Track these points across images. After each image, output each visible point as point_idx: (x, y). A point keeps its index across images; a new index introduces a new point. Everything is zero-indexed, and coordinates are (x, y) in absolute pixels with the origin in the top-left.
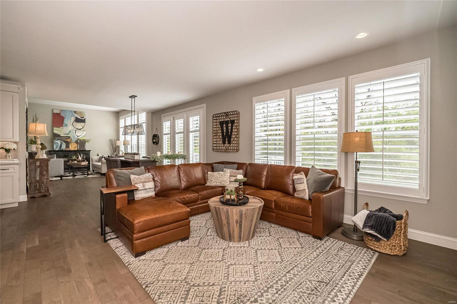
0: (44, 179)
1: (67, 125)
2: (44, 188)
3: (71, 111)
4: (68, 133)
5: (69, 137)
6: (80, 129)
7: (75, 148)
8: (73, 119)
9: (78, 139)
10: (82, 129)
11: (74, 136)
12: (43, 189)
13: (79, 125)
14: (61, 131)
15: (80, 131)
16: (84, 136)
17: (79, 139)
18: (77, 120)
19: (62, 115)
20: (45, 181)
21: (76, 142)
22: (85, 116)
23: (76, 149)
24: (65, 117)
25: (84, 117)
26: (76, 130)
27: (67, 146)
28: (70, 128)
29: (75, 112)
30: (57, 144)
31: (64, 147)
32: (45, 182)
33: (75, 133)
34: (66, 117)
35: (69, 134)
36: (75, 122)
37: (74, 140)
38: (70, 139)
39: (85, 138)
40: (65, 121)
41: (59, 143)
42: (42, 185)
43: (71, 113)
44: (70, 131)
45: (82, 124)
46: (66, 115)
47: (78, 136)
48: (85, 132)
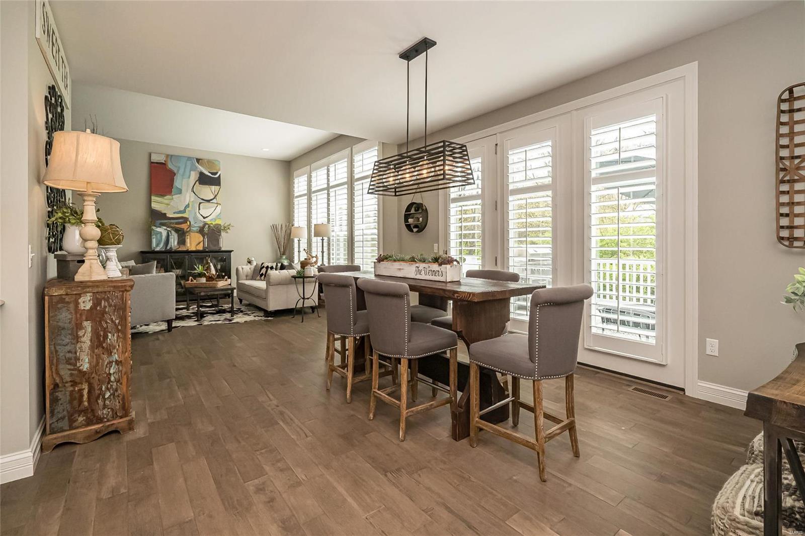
0: (110, 363)
1: (180, 191)
2: (107, 402)
3: (189, 158)
4: (182, 208)
5: (185, 220)
6: (208, 201)
7: (197, 245)
8: (194, 176)
9: (205, 224)
10: (214, 201)
11: (195, 218)
12: (105, 406)
13: (207, 192)
14: (168, 204)
15: (207, 204)
16: (218, 217)
17: (207, 224)
18: (204, 180)
19: (170, 166)
20: (112, 372)
21: (201, 231)
22: (219, 170)
23: (200, 248)
24: (176, 172)
25: (217, 173)
26: (200, 203)
27: (182, 242)
28: (188, 197)
29: (198, 160)
30: (159, 236)
31: (174, 243)
32: (112, 379)
33: (199, 209)
34: (178, 171)
35: (184, 211)
36: (197, 182)
37: (196, 226)
38: (188, 222)
39: (218, 222)
40: (177, 183)
41: (164, 234)
42: (104, 387)
43: (189, 162)
44: (188, 206)
45: (213, 187)
46: (179, 168)
47: (204, 218)
48: (219, 208)
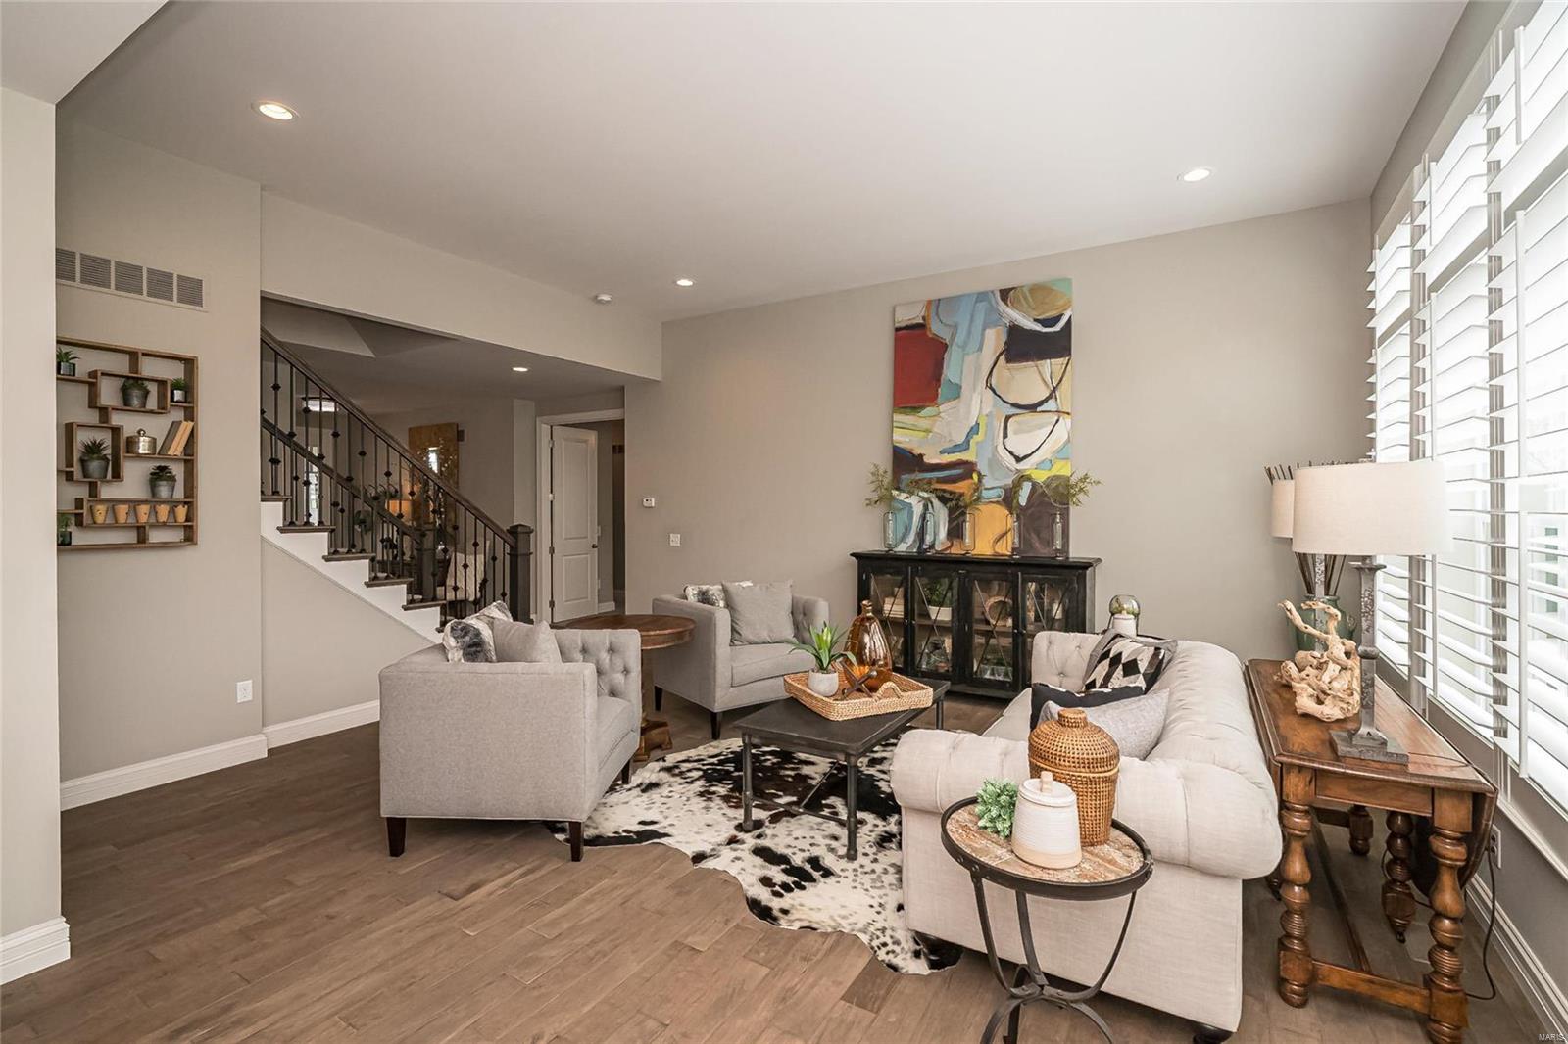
1: (956, 392)
3: (982, 296)
4: (960, 439)
5: (968, 469)
6: (1032, 408)
7: (997, 540)
8: (994, 340)
9: (1023, 478)
10: (1050, 405)
11: (994, 462)
13: (1029, 380)
14: (928, 431)
15: (1029, 418)
16: (1061, 454)
17: (1029, 478)
18: (1022, 347)
19: (936, 328)
21: (1008, 499)
22: (1068, 305)
23: (1005, 549)
24: (947, 341)
25: (1057, 319)
26: (1008, 418)
27: (956, 532)
28: (976, 404)
29: (1005, 294)
30: (905, 515)
31: (939, 536)
33: (1005, 436)
34: (953, 337)
35: (964, 446)
36: (1003, 357)
37: (994, 483)
38: (975, 476)
39: (1063, 469)
40: (950, 372)
41: (918, 509)
43: (982, 305)
44: (975, 430)
45: (1046, 365)
46: (956, 327)
47: (1019, 460)
48: (1065, 424)
